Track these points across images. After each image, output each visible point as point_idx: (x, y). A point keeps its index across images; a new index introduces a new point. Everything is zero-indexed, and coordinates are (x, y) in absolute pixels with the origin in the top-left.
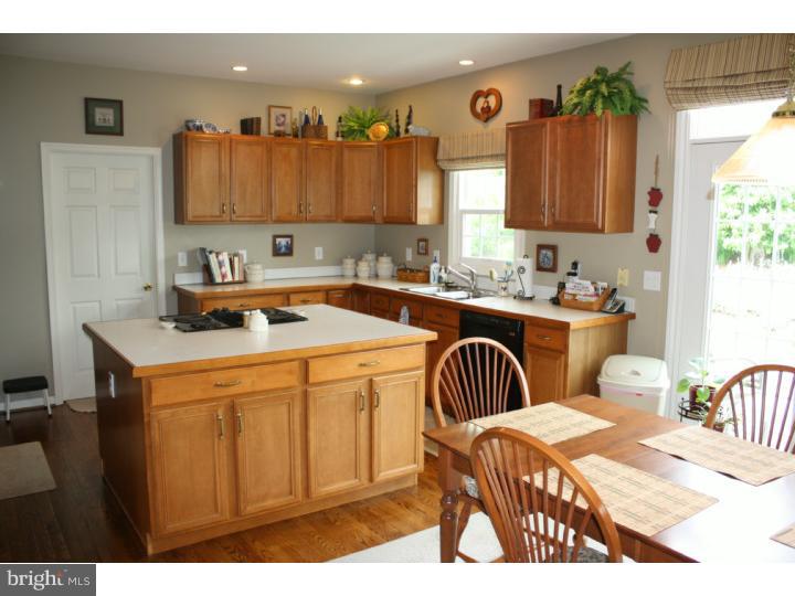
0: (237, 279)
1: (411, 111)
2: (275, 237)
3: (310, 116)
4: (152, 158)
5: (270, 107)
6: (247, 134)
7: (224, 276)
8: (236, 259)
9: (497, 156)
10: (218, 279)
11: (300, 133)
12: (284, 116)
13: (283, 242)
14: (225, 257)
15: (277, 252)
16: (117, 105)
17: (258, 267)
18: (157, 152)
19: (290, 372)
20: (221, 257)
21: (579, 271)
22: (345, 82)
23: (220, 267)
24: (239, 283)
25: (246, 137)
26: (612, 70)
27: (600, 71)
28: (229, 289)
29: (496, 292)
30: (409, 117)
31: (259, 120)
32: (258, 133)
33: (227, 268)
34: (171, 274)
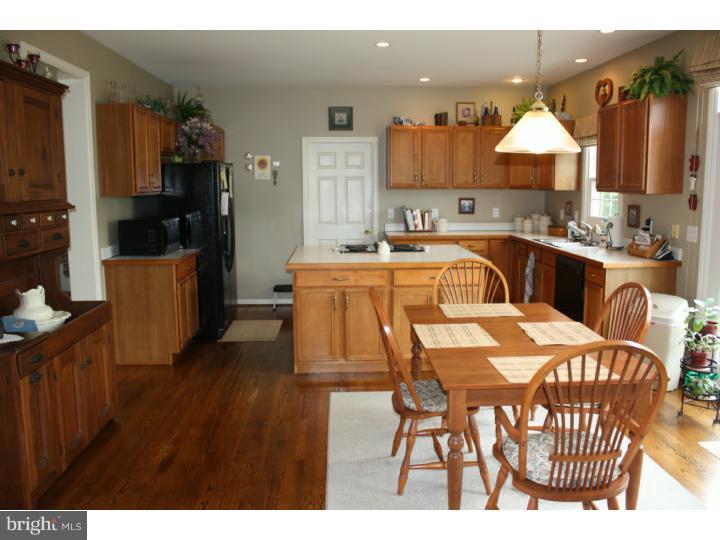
0: (426, 228)
1: (564, 100)
2: (461, 199)
3: (489, 107)
4: (371, 143)
5: (457, 104)
6: (441, 125)
7: (416, 226)
8: (427, 215)
9: (592, 136)
10: (412, 228)
11: (480, 122)
12: (469, 109)
13: (467, 203)
14: (417, 213)
15: (461, 211)
16: (349, 111)
17: (444, 220)
18: (374, 140)
19: (381, 277)
20: (414, 213)
21: (651, 226)
22: (509, 81)
23: (414, 219)
24: (428, 231)
25: (438, 128)
26: (668, 59)
27: (659, 60)
28: (420, 234)
29: (598, 243)
30: (563, 104)
31: (446, 114)
32: (446, 124)
33: (419, 221)
34: (382, 224)
